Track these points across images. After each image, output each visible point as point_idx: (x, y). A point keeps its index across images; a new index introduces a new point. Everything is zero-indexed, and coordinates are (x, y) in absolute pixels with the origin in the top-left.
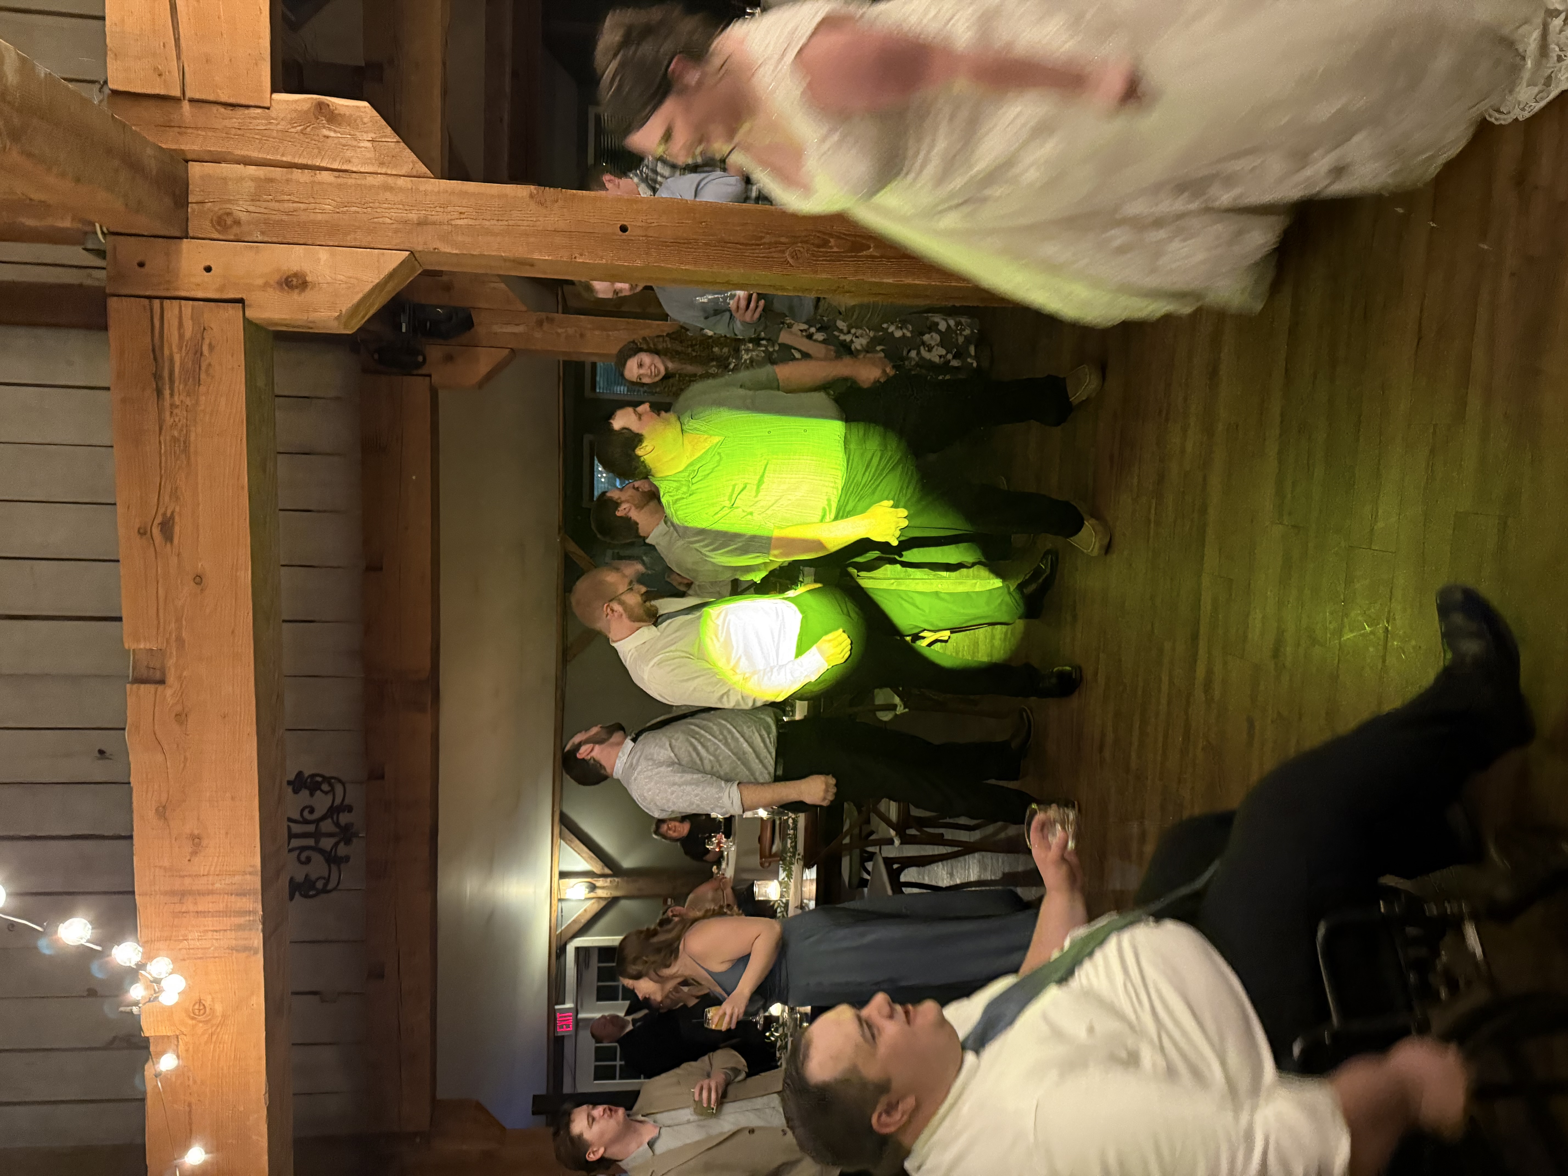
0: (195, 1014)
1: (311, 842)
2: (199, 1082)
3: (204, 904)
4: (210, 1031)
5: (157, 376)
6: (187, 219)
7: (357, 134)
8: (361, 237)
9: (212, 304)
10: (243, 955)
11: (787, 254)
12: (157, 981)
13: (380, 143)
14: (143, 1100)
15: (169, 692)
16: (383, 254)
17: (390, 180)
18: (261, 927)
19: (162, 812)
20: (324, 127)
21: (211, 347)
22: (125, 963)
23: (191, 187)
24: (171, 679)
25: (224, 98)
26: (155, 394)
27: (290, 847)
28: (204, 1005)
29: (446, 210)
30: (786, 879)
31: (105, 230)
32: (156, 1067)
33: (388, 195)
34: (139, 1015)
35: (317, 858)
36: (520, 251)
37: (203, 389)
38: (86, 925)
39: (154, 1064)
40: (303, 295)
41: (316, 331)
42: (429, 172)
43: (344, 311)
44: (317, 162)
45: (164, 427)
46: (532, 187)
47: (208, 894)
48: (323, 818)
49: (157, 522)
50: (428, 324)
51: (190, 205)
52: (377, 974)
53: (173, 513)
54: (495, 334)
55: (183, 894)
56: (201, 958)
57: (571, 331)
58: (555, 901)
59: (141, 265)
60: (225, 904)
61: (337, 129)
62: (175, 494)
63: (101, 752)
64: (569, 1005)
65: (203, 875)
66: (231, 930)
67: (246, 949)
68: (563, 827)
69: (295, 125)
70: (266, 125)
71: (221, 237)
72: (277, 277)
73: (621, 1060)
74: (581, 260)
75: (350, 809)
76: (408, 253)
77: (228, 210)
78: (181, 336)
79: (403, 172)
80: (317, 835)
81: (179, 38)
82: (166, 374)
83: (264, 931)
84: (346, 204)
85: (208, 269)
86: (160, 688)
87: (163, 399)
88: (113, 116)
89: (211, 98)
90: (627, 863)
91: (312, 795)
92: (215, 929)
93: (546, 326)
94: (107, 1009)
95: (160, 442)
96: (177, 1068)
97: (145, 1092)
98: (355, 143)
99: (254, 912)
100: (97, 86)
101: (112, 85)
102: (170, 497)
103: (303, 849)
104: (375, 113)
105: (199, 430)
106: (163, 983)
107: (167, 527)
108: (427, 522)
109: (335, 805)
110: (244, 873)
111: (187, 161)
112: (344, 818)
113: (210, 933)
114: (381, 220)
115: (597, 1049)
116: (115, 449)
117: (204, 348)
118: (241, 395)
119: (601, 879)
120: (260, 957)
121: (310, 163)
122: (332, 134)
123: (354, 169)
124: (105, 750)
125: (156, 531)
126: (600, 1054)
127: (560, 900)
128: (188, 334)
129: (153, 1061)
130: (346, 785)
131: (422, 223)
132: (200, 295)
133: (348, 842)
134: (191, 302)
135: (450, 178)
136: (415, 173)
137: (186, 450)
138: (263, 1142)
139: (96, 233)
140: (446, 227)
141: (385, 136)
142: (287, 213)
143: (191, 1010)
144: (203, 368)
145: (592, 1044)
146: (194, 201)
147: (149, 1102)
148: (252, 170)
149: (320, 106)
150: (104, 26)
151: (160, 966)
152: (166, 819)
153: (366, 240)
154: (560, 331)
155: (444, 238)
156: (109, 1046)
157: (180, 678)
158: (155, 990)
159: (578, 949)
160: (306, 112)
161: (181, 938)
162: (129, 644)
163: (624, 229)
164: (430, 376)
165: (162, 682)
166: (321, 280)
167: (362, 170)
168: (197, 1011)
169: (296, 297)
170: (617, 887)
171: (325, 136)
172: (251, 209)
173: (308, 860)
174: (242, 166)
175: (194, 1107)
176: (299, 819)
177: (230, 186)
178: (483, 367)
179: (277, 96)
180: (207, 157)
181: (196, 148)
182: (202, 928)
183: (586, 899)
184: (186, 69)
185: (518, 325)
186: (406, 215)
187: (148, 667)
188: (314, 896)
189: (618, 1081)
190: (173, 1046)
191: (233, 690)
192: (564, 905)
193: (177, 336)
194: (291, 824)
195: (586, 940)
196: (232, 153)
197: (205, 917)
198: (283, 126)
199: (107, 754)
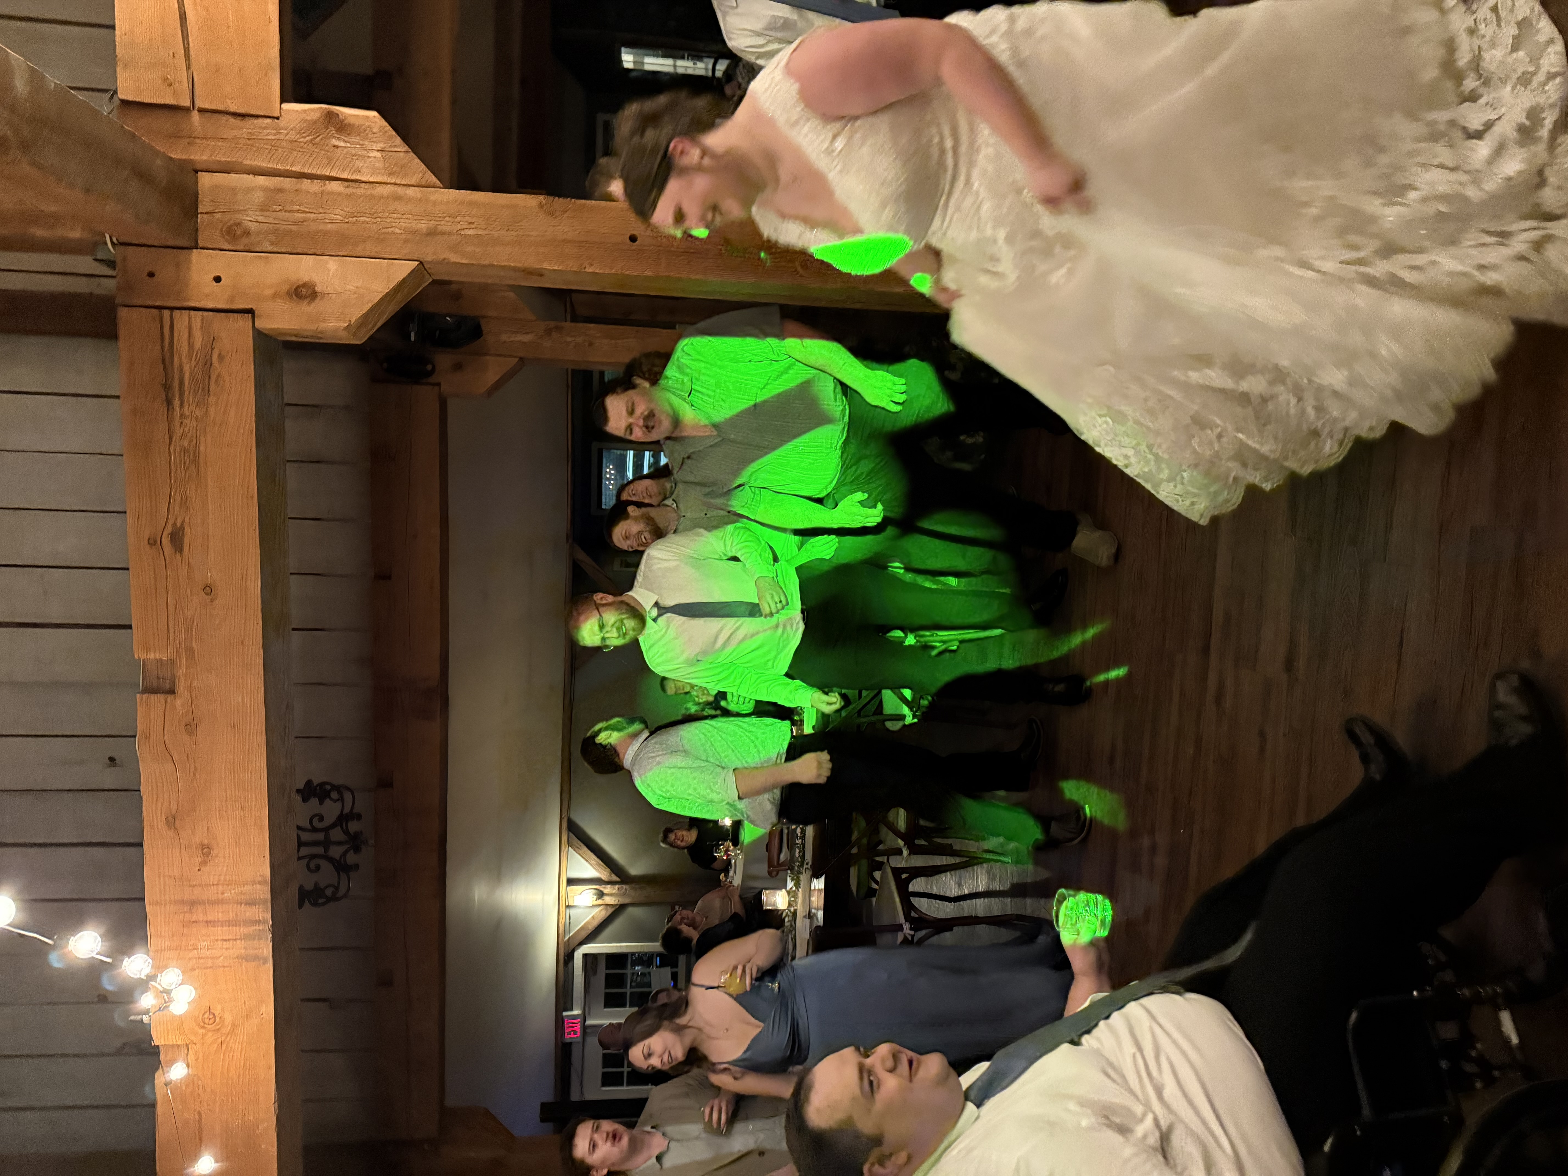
0: (204, 1023)
1: (320, 850)
2: (209, 1090)
3: (216, 914)
4: (220, 1040)
5: (167, 387)
6: (197, 229)
7: (366, 143)
8: (370, 248)
9: (222, 314)
10: (253, 965)
11: (797, 264)
12: (168, 992)
13: (390, 154)
14: (153, 1105)
15: (178, 702)
16: (393, 264)
17: (400, 190)
18: (270, 936)
19: (172, 821)
20: (334, 137)
21: (221, 358)
22: (136, 975)
23: (200, 197)
24: (181, 688)
25: (233, 108)
26: (165, 405)
27: (300, 854)
28: (214, 1014)
29: (456, 220)
30: (794, 889)
31: (115, 240)
32: (166, 1076)
33: (398, 205)
34: (150, 1024)
35: (325, 865)
36: (531, 262)
37: (212, 399)
38: (96, 938)
39: (164, 1073)
40: (313, 305)
41: (325, 341)
42: (438, 182)
43: (353, 321)
44: (327, 172)
45: (174, 437)
46: (542, 196)
47: (218, 903)
48: (333, 826)
49: (165, 534)
50: (437, 333)
51: (199, 215)
52: (385, 981)
53: (183, 522)
54: (505, 342)
55: (193, 903)
56: (211, 967)
57: (579, 340)
58: (563, 908)
59: (151, 275)
60: (234, 913)
61: (345, 139)
62: (185, 502)
63: (112, 759)
64: (576, 1012)
65: (213, 885)
66: (241, 939)
67: (256, 958)
68: (571, 834)
69: (304, 135)
70: (275, 135)
71: (230, 247)
72: (285, 288)
73: (628, 1067)
74: (590, 270)
75: (359, 817)
76: (417, 263)
77: (238, 221)
78: (191, 346)
79: (413, 182)
80: (327, 843)
81: (188, 48)
82: (176, 384)
83: (273, 940)
84: (356, 214)
85: (218, 279)
86: (170, 698)
87: (174, 409)
88: (122, 127)
89: (221, 107)
90: (634, 871)
91: (321, 803)
92: (224, 938)
93: (555, 335)
94: (118, 1018)
95: (170, 452)
96: (188, 1077)
97: (155, 1100)
98: (364, 153)
99: (265, 922)
100: (108, 95)
101: (122, 95)
102: (180, 507)
103: (313, 857)
104: (385, 123)
105: (209, 440)
106: (173, 994)
107: (177, 538)
108: (436, 531)
109: (344, 813)
110: (254, 883)
111: (196, 171)
112: (353, 826)
113: (220, 943)
114: (390, 230)
115: (604, 1055)
116: (124, 457)
117: (213, 359)
118: (250, 407)
119: (609, 886)
120: (270, 965)
121: (319, 173)
122: (342, 144)
123: (364, 179)
124: (116, 758)
125: (166, 541)
127: (568, 907)
128: (198, 344)
129: (163, 1070)
130: (356, 794)
131: (432, 233)
132: (210, 305)
133: (357, 849)
134: (200, 313)
135: (459, 189)
136: (424, 183)
137: (195, 460)
138: (273, 1150)
139: (106, 244)
140: (455, 237)
141: (395, 146)
142: (296, 223)
143: (200, 1019)
144: (213, 378)
145: (600, 1051)
146: (204, 211)
147: (160, 1109)
148: (261, 180)
149: (329, 115)
150: (114, 33)
151: (171, 977)
152: (175, 829)
153: (375, 250)
154: (569, 339)
155: (453, 248)
156: (119, 1052)
157: (190, 688)
158: (165, 1000)
159: (585, 956)
160: (315, 122)
161: (190, 947)
162: (139, 654)
163: (633, 239)
164: (439, 384)
165: (172, 692)
166: (330, 290)
167: (371, 179)
168: (207, 1021)
169: (307, 308)
170: (624, 894)
171: (334, 146)
172: (260, 219)
173: (318, 868)
174: (251, 176)
175: (203, 1116)
176: (308, 826)
177: (239, 196)
178: (492, 376)
179: (287, 106)
180: (215, 167)
181: (205, 158)
182: (212, 938)
183: (594, 906)
184: (195, 79)
185: (527, 333)
186: (415, 226)
187: (158, 678)
188: (324, 904)
189: (625, 1088)
190: (183, 1055)
191: (243, 700)
192: (572, 911)
193: (186, 348)
194: (300, 833)
195: (592, 947)
196: (241, 163)
197: (214, 926)
198: (293, 136)
199: (117, 762)
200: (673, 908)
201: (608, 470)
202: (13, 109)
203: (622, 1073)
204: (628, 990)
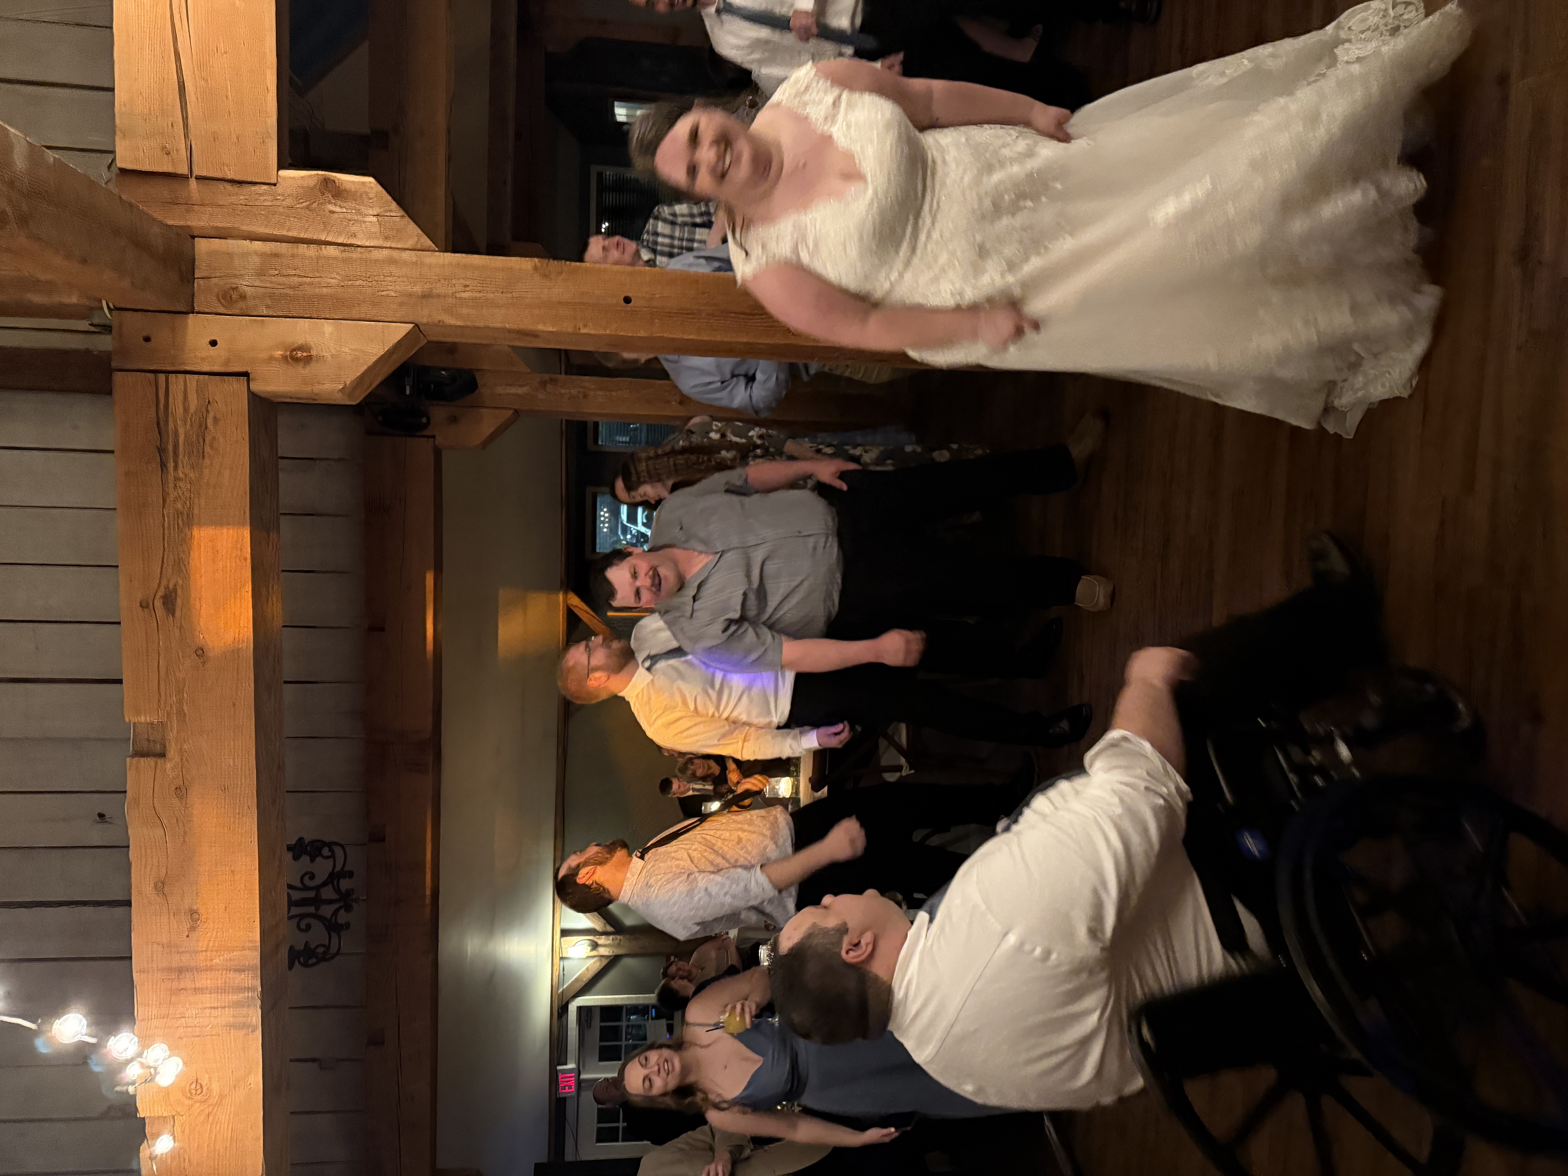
0: (191, 1094)
1: (312, 910)
2: (195, 1163)
3: (203, 981)
4: (206, 1112)
5: (161, 450)
6: (193, 295)
7: (363, 208)
8: (365, 310)
9: (217, 377)
10: (241, 1033)
12: (154, 1066)
13: (386, 218)
15: (169, 765)
16: (388, 326)
17: (396, 254)
18: (259, 1003)
19: (161, 887)
20: (330, 202)
21: (216, 420)
22: (122, 1054)
23: (197, 263)
24: (172, 752)
25: (230, 176)
26: (159, 467)
27: (291, 914)
28: (201, 1085)
29: (451, 283)
31: (111, 306)
32: (152, 1149)
33: (393, 269)
34: (136, 1095)
35: (316, 924)
36: (525, 323)
37: (207, 461)
38: (81, 1019)
39: (149, 1147)
40: (308, 368)
41: (320, 403)
42: (433, 245)
43: (348, 383)
44: (323, 237)
45: (168, 501)
46: (536, 260)
47: (207, 970)
48: (324, 884)
49: (158, 596)
50: (432, 386)
51: (196, 280)
52: (376, 1041)
53: (175, 585)
54: (500, 395)
55: (181, 970)
56: (199, 1036)
57: (574, 392)
58: (557, 960)
59: (147, 339)
60: (223, 981)
61: (343, 204)
62: (178, 567)
63: (101, 816)
64: (571, 1066)
65: (202, 951)
66: (229, 1007)
67: (244, 1026)
69: (300, 201)
70: (272, 201)
71: (225, 312)
72: (280, 351)
73: (623, 1122)
74: (585, 330)
75: (351, 874)
76: (412, 325)
77: (234, 286)
78: (186, 410)
79: (407, 246)
80: (317, 902)
81: (187, 118)
82: (170, 448)
83: (262, 1008)
84: (351, 278)
85: (213, 343)
86: (160, 761)
87: (168, 472)
88: (120, 196)
89: (218, 175)
91: (312, 861)
92: (213, 1006)
93: (549, 387)
95: (163, 515)
96: (172, 1151)
98: (360, 218)
99: (254, 989)
100: (107, 164)
101: (121, 164)
102: (173, 569)
103: (302, 916)
104: (380, 188)
105: (203, 503)
106: (159, 1068)
107: (169, 601)
109: (335, 871)
110: (243, 949)
111: (193, 237)
112: (345, 884)
113: (208, 1011)
114: (385, 293)
115: (599, 1110)
116: (118, 514)
117: (208, 421)
118: (245, 467)
119: (603, 937)
120: (258, 1033)
121: (315, 237)
122: (338, 209)
123: (359, 243)
124: (104, 814)
125: (158, 604)
126: (603, 1116)
127: (562, 958)
128: (192, 409)
129: (148, 1144)
130: (347, 850)
131: (426, 296)
132: (206, 368)
133: (348, 908)
134: (196, 376)
135: (455, 251)
136: (419, 247)
137: (189, 524)
139: (102, 308)
140: (450, 300)
141: (391, 211)
142: (293, 288)
143: (187, 1090)
144: (208, 441)
145: (595, 1106)
146: (199, 276)
148: (258, 245)
149: (326, 181)
150: (114, 98)
151: (158, 1052)
152: (164, 894)
153: (372, 312)
154: (563, 391)
155: (448, 310)
156: (103, 1116)
157: (181, 751)
158: (151, 1073)
159: (580, 1009)
160: (312, 189)
161: (178, 1016)
162: (129, 716)
163: (627, 300)
164: (434, 437)
165: (162, 755)
166: (325, 353)
167: (367, 244)
168: (194, 1092)
169: (303, 371)
170: (619, 945)
171: (331, 211)
172: (257, 283)
173: (308, 927)
174: (248, 242)
176: (300, 885)
177: (236, 262)
178: (487, 428)
179: (285, 173)
180: (213, 233)
181: (202, 224)
182: (200, 1006)
183: (588, 957)
184: (193, 147)
185: (521, 386)
186: (409, 289)
187: (149, 741)
188: (314, 965)
189: (620, 1143)
190: (169, 1126)
191: (234, 763)
192: (566, 963)
193: (181, 410)
194: (291, 891)
195: (587, 999)
196: (238, 229)
197: (203, 994)
198: (289, 202)
199: (106, 817)
200: (668, 959)
201: (602, 513)
202: (11, 184)
203: (618, 1127)
204: (623, 1043)
